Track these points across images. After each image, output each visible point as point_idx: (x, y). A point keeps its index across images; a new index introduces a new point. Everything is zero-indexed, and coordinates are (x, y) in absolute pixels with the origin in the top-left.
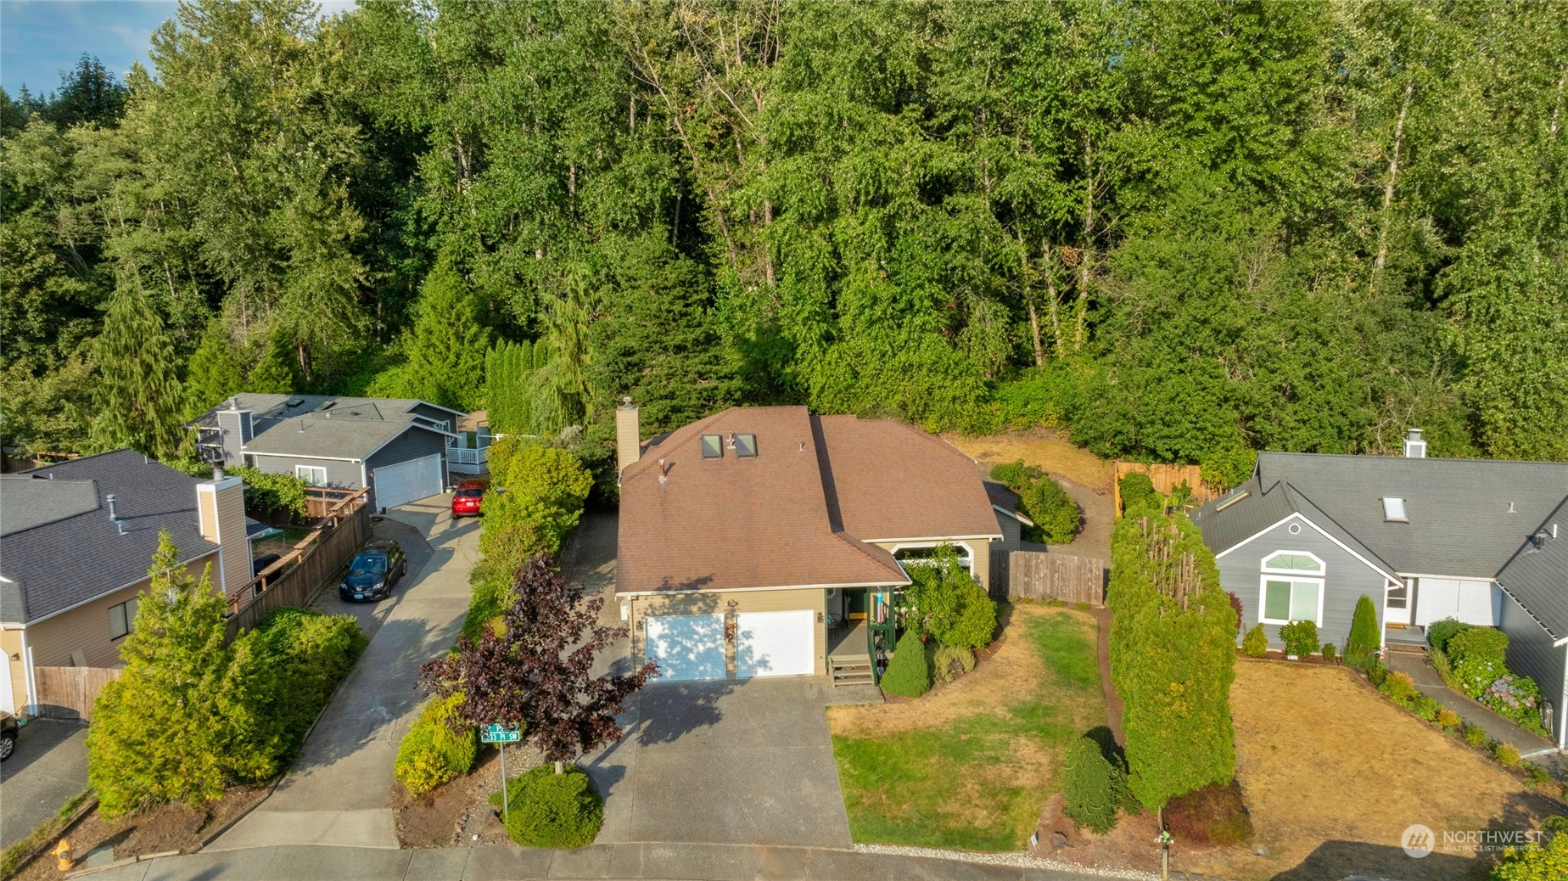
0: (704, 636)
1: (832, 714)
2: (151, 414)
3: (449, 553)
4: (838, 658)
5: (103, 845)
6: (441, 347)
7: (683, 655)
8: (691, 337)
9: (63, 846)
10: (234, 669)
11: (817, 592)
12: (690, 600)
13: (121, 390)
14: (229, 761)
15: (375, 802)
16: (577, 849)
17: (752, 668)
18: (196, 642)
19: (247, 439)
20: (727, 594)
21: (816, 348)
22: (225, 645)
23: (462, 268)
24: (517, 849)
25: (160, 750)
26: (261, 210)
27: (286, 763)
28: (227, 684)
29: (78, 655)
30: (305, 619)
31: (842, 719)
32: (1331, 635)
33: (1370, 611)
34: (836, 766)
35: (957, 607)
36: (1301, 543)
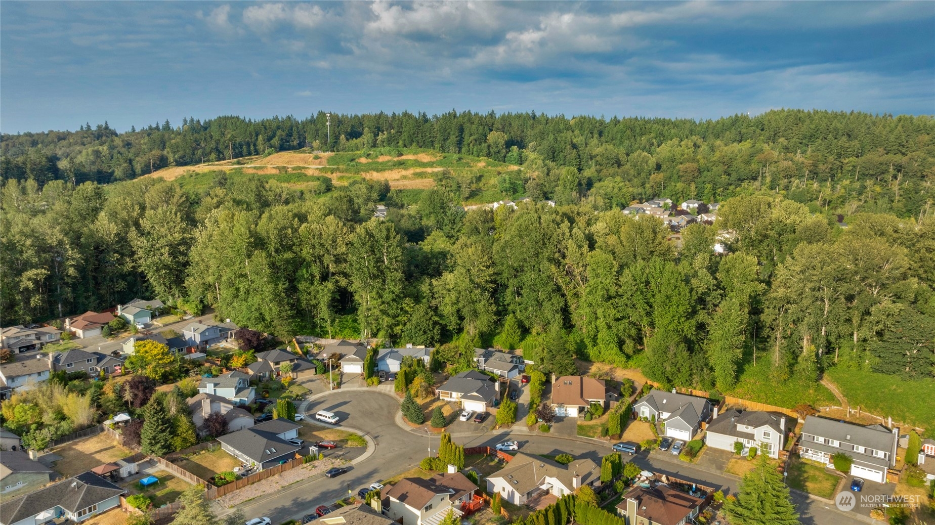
0: (563, 410)
3: (525, 390)
4: (581, 415)
5: (501, 427)
6: (510, 334)
7: (560, 412)
9: (497, 426)
11: (577, 406)
12: (561, 406)
15: (525, 426)
16: (547, 433)
17: (570, 415)
18: (508, 407)
19: (484, 364)
20: (566, 405)
24: (540, 432)
25: (503, 418)
27: (516, 421)
31: (579, 423)
32: (650, 419)
33: (654, 416)
34: (577, 428)
35: (597, 410)
36: (646, 405)
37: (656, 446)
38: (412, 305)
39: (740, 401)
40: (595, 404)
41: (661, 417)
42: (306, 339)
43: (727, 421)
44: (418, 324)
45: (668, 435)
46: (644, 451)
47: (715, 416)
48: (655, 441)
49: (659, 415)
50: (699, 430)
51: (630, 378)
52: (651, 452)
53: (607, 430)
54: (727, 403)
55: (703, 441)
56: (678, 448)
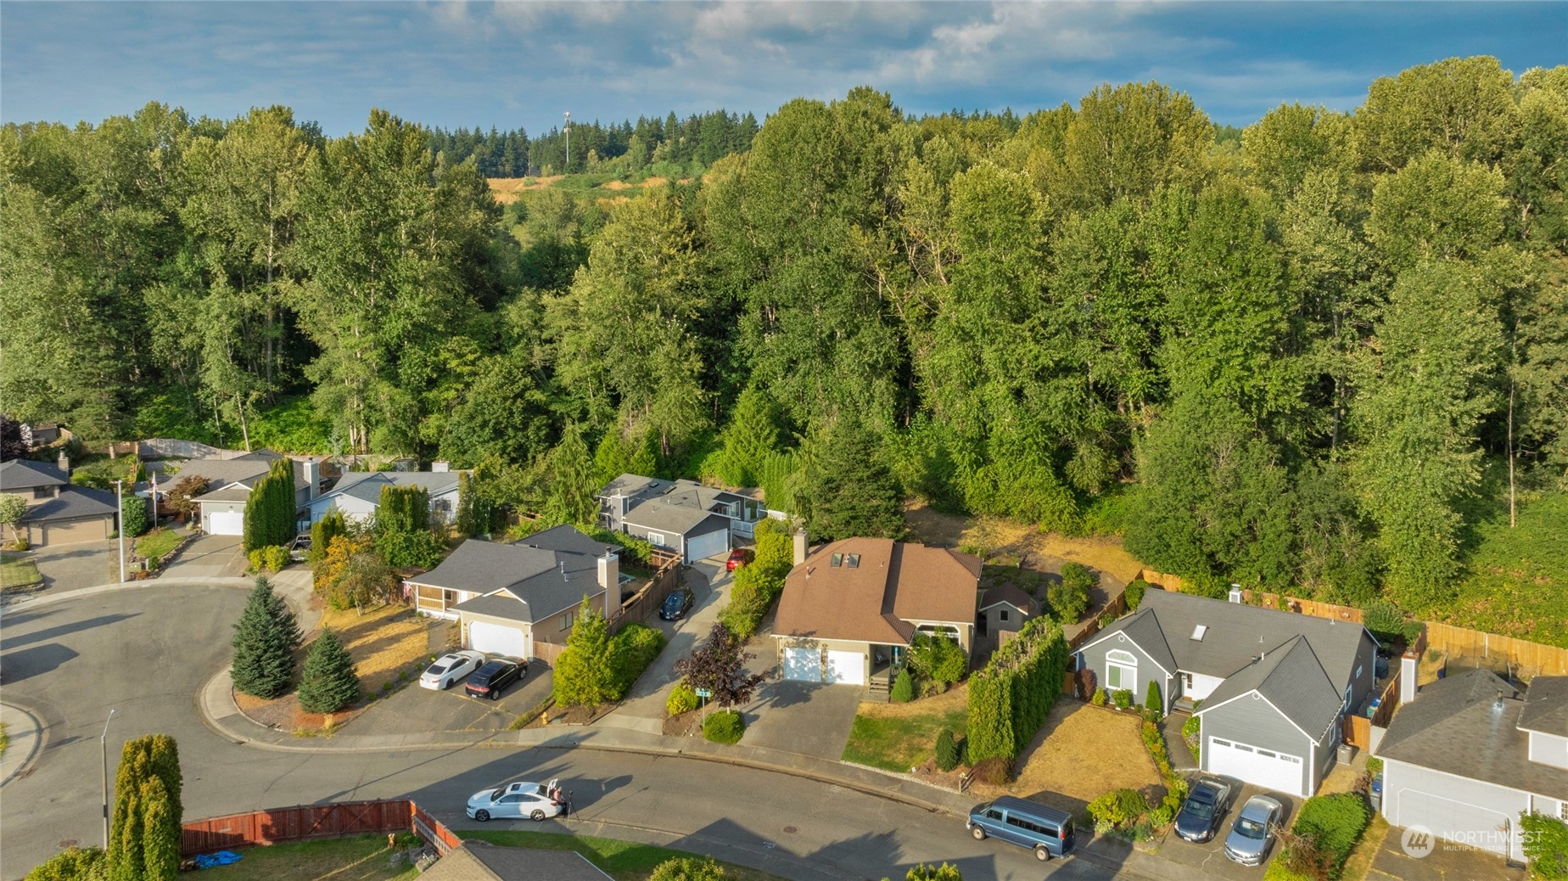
0: (811, 660)
1: (862, 705)
2: (578, 498)
3: (719, 594)
4: (876, 679)
5: (557, 717)
6: (745, 443)
7: (802, 668)
8: (865, 474)
9: (545, 715)
10: (607, 653)
11: (867, 643)
12: (805, 642)
13: (564, 483)
14: (604, 691)
15: (657, 716)
16: (729, 745)
17: (834, 678)
18: (594, 640)
19: (625, 512)
20: (823, 640)
21: (968, 469)
22: (605, 643)
23: (763, 386)
24: (706, 742)
25: (579, 683)
26: (644, 351)
27: (625, 695)
28: (604, 659)
29: (548, 637)
30: (640, 630)
31: (865, 708)
32: (1141, 699)
33: (1155, 688)
34: (851, 728)
35: (938, 659)
36: (1125, 647)
37: (1159, 818)
38: (471, 357)
39: (1486, 640)
40: (935, 641)
41: (1187, 693)
42: (174, 449)
43: (1470, 713)
44: (479, 409)
45: (1214, 769)
46: (1107, 838)
47: (1407, 695)
48: (1157, 795)
49: (1177, 682)
50: (1343, 753)
51: (1088, 563)
52: (1138, 847)
53: (964, 743)
54: (1432, 647)
55: (1366, 800)
56: (1258, 834)
